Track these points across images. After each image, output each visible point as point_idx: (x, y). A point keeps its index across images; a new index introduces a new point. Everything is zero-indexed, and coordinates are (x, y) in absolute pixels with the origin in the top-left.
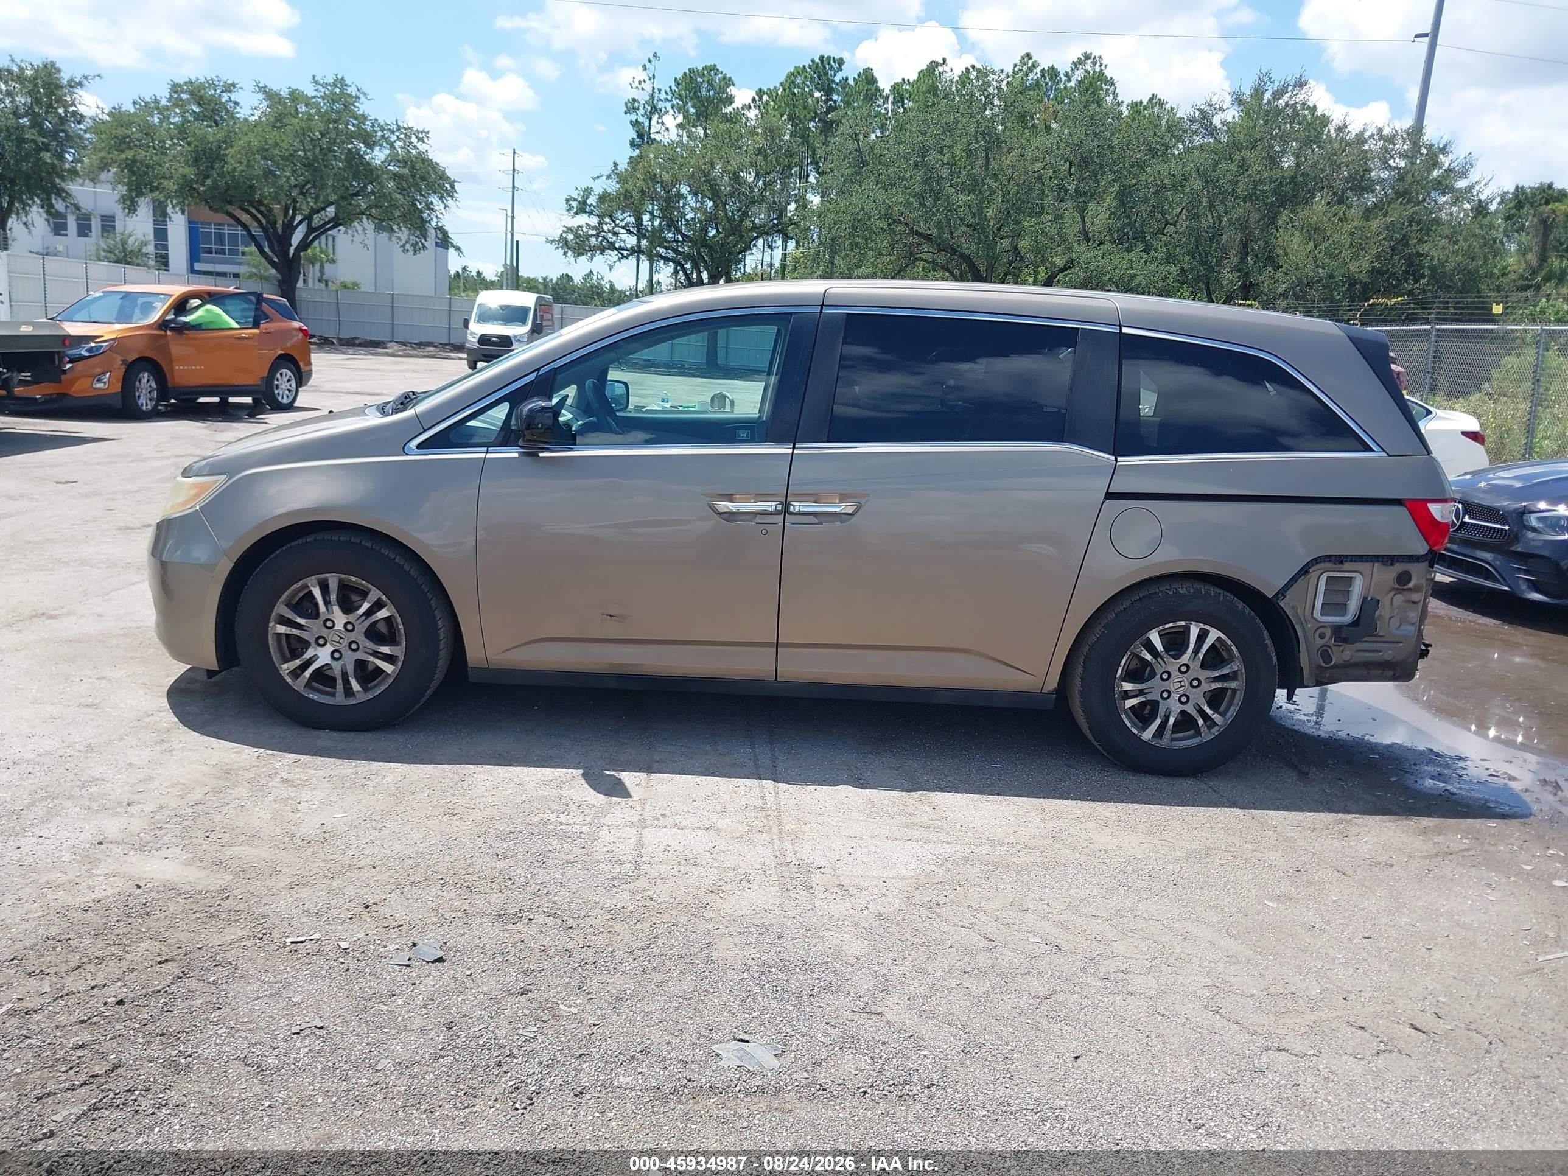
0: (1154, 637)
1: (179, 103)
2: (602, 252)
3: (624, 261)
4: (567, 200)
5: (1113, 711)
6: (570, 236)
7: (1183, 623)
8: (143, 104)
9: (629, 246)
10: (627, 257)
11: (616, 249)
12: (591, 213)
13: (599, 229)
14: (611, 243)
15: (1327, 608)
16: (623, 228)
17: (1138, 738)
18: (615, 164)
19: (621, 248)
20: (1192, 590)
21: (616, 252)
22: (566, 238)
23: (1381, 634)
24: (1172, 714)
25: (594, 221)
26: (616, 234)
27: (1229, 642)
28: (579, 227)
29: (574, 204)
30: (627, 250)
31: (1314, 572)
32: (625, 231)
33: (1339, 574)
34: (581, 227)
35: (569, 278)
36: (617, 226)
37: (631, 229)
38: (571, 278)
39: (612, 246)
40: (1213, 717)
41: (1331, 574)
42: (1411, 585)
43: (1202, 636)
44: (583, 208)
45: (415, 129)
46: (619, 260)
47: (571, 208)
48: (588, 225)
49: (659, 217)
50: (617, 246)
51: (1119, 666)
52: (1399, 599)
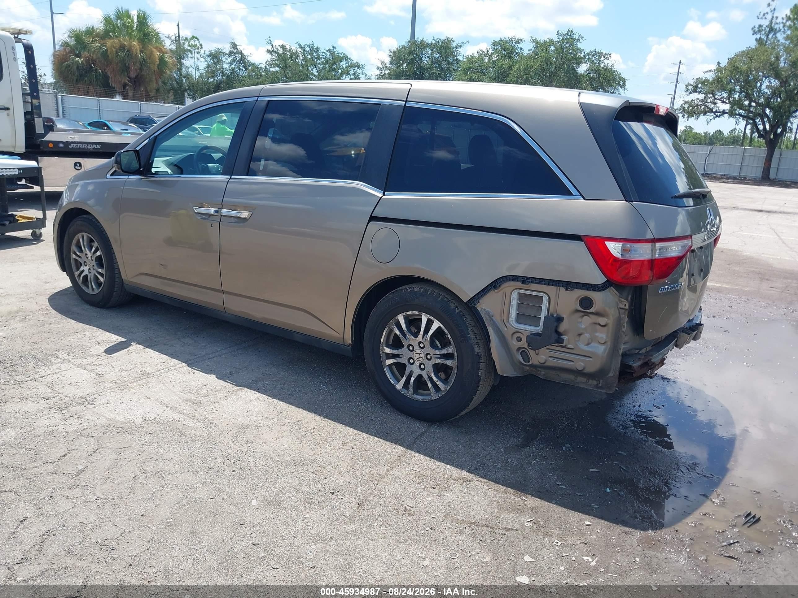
0: (401, 318)
1: (496, 51)
2: (705, 114)
3: (717, 119)
4: (687, 86)
5: (380, 366)
6: (686, 106)
7: (417, 313)
8: (481, 52)
9: (721, 111)
10: (719, 116)
11: (714, 112)
12: (700, 92)
13: (704, 101)
14: (710, 109)
15: (520, 318)
16: (719, 100)
17: (394, 387)
18: (719, 63)
19: (716, 112)
20: (422, 290)
21: (712, 114)
22: (684, 108)
23: (569, 346)
24: (413, 375)
25: (702, 96)
26: (715, 104)
27: (446, 331)
28: (692, 100)
29: (690, 88)
30: (720, 112)
31: (507, 287)
32: (721, 102)
33: (527, 292)
34: (694, 101)
35: (720, 132)
36: (715, 99)
37: (725, 100)
38: (722, 132)
39: (711, 111)
40: (437, 383)
41: (521, 291)
42: (592, 310)
43: (429, 323)
44: (695, 90)
45: (604, 53)
46: (714, 118)
47: (688, 90)
48: (698, 99)
49: (739, 92)
50: (714, 110)
51: (382, 335)
52: (587, 321)
